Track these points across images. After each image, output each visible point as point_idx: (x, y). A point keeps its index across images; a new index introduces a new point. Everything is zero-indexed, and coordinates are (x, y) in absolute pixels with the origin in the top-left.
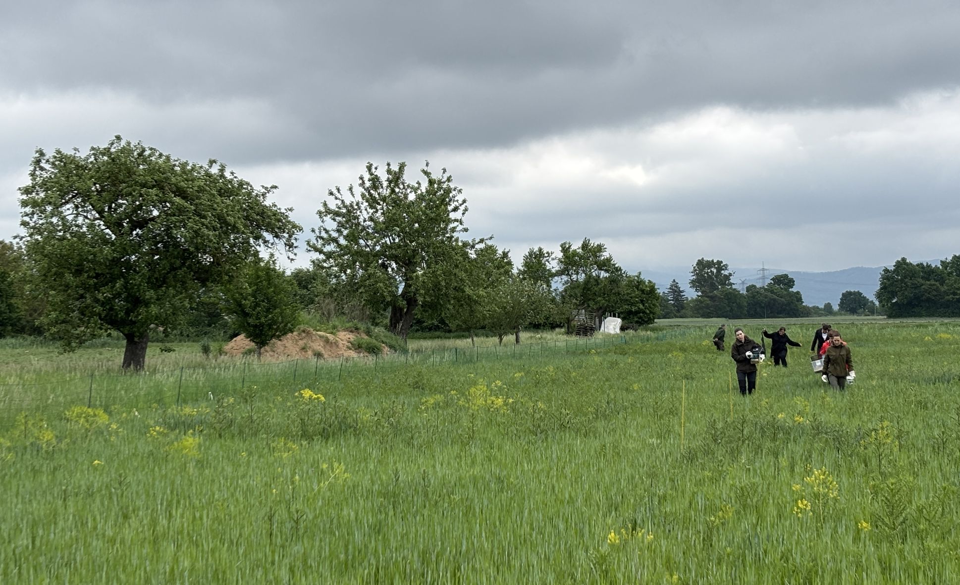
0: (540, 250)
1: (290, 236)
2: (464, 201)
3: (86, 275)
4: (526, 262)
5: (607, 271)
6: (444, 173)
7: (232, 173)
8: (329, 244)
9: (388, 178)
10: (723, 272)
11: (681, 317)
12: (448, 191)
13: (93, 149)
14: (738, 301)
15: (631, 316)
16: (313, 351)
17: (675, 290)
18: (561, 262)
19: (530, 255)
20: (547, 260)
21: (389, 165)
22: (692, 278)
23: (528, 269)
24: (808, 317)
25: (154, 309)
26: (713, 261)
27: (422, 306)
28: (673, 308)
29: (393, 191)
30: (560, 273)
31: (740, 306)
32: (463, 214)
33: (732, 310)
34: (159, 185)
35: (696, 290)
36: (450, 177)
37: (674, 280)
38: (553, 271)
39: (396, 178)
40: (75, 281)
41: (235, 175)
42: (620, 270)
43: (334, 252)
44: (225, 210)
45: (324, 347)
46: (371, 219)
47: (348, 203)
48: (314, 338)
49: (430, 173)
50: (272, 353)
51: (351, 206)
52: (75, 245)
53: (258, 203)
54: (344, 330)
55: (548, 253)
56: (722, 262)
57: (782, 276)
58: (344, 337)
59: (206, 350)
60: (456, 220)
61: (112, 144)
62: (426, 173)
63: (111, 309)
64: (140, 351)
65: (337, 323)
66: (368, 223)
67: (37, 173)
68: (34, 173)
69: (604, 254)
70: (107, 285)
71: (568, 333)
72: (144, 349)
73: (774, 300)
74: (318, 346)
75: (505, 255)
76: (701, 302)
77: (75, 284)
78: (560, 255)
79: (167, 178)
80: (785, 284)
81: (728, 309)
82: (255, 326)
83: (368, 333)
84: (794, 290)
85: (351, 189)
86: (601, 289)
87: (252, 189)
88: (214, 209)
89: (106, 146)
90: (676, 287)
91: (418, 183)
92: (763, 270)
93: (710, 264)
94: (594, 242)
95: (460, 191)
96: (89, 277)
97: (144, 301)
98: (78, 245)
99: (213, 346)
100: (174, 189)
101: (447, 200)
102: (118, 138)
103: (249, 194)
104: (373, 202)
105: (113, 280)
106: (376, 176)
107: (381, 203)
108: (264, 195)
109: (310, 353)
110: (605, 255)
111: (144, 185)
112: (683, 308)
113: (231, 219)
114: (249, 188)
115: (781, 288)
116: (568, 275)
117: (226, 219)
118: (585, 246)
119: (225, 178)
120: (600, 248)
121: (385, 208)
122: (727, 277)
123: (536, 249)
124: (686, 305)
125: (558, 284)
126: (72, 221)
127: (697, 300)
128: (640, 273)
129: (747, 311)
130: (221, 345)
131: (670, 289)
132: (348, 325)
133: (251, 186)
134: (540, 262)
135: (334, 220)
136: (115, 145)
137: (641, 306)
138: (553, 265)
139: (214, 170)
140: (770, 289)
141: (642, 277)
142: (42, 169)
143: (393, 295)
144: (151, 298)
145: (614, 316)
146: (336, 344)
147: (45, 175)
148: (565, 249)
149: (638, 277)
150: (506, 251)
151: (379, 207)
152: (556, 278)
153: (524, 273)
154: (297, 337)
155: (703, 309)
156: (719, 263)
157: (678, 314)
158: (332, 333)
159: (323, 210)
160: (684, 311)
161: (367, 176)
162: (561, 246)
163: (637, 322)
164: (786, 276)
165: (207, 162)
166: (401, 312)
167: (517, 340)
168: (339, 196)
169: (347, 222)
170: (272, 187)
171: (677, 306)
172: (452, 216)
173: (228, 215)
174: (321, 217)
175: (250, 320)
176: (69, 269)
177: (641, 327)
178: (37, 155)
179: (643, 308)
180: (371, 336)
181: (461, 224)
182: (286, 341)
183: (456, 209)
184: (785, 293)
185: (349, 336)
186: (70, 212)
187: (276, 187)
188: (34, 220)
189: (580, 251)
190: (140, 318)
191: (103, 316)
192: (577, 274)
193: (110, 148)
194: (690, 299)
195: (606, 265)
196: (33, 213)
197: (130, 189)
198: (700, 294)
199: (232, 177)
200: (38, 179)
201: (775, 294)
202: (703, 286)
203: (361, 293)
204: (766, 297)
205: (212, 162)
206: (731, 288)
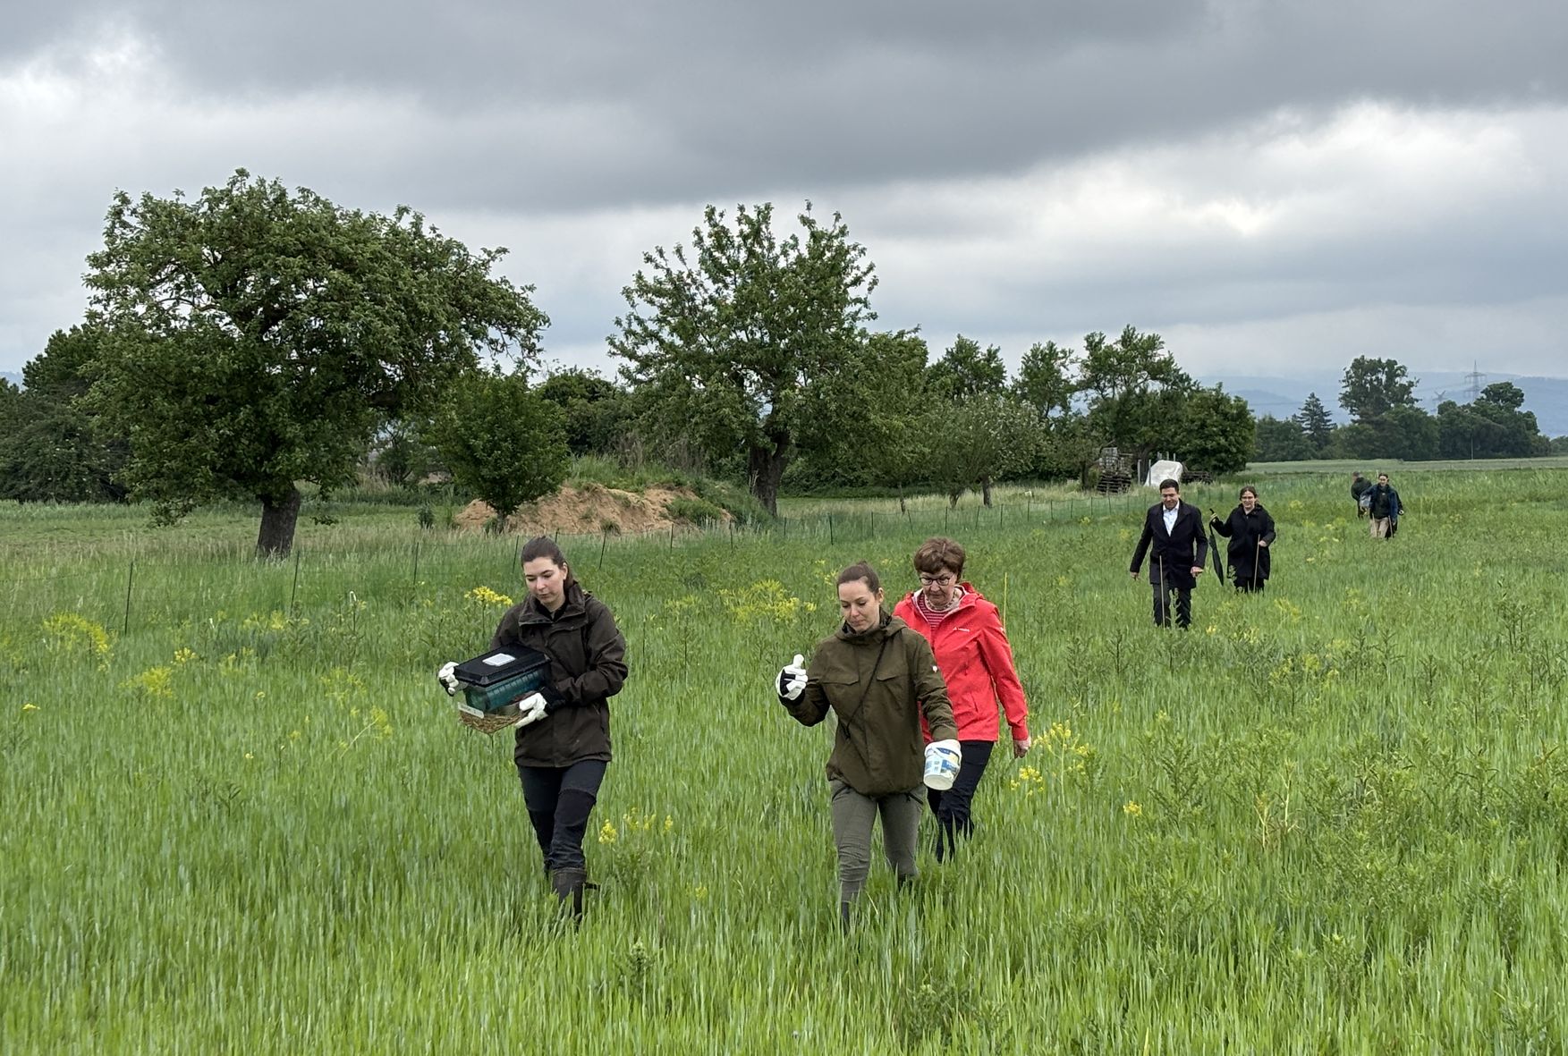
0: (1051, 346)
1: (530, 332)
2: (871, 268)
3: (190, 399)
4: (1027, 367)
5: (1163, 381)
6: (837, 220)
7: (434, 229)
8: (645, 343)
9: (741, 232)
10: (1397, 379)
11: (1323, 458)
12: (842, 252)
13: (206, 191)
14: (1424, 430)
15: (1206, 458)
16: (602, 521)
17: (1315, 411)
18: (1087, 366)
19: (1034, 355)
20: (1063, 364)
21: (742, 209)
22: (1344, 391)
23: (1031, 379)
24: (1546, 455)
25: (301, 456)
26: (1380, 361)
27: (798, 446)
28: (1309, 442)
29: (751, 253)
30: (1084, 385)
31: (1427, 439)
32: (870, 289)
33: (1412, 446)
34: (307, 250)
35: (1352, 411)
36: (845, 227)
37: (1313, 396)
38: (1073, 382)
39: (755, 233)
40: (172, 410)
41: (438, 232)
42: (1188, 379)
43: (655, 356)
44: (415, 290)
45: (622, 515)
46: (713, 301)
47: (675, 273)
48: (604, 500)
49: (814, 222)
50: (531, 525)
51: (680, 278)
52: (171, 350)
53: (477, 279)
54: (658, 487)
55: (1063, 351)
56: (1395, 363)
57: (1501, 386)
58: (657, 498)
59: (426, 519)
60: (858, 301)
61: (234, 183)
62: (806, 221)
63: (233, 454)
64: (285, 523)
65: (645, 475)
66: (709, 307)
67: (117, 232)
68: (113, 232)
69: (1159, 352)
70: (224, 414)
71: (1085, 487)
72: (292, 520)
73: (1488, 427)
74: (611, 513)
75: (992, 355)
76: (1359, 433)
77: (171, 414)
78: (1085, 355)
79: (321, 239)
80: (1507, 400)
81: (1406, 443)
82: (494, 481)
83: (698, 490)
84: (1522, 409)
85: (679, 251)
86: (1146, 413)
87: (467, 255)
88: (398, 289)
89: (224, 186)
90: (1317, 406)
91: (793, 237)
92: (1476, 375)
93: (1375, 366)
94: (1143, 333)
95: (863, 251)
96: (195, 402)
97: (285, 441)
98: (174, 351)
99: (438, 512)
100: (333, 256)
101: (843, 264)
102: (242, 173)
103: (462, 264)
104: (717, 271)
105: (235, 406)
106: (722, 227)
107: (733, 273)
108: (485, 264)
109: (597, 524)
110: (1161, 354)
111: (283, 251)
112: (1327, 442)
113: (424, 306)
114: (462, 252)
115: (1501, 408)
116: (1098, 388)
117: (416, 305)
118: (1127, 340)
119: (421, 236)
120: (1153, 343)
121: (739, 281)
122: (1406, 389)
123: (1044, 345)
124: (1332, 438)
125: (1081, 404)
126: (170, 308)
127: (1350, 429)
128: (1220, 385)
129: (1440, 447)
130: (450, 512)
131: (1306, 409)
132: (664, 478)
133: (465, 250)
134: (1050, 368)
135: (652, 302)
136: (238, 185)
137: (1223, 441)
138: (1072, 372)
139: (405, 224)
140: (1480, 408)
141: (1224, 391)
142: (125, 225)
143: (751, 428)
144: (295, 436)
145: (1171, 459)
146: (642, 509)
147: (130, 235)
148: (1093, 345)
149: (1218, 391)
150: (994, 348)
151: (729, 280)
152: (1077, 393)
153: (1022, 385)
154: (575, 499)
155: (1361, 444)
156: (1391, 364)
157: (1319, 454)
158: (636, 491)
159: (634, 286)
160: (1329, 447)
161: (706, 230)
162: (1087, 339)
163: (1215, 468)
164: (1509, 385)
165: (395, 210)
166: (766, 455)
167: (986, 501)
168: (663, 264)
169: (674, 305)
170: (498, 251)
171: (1317, 440)
172: (853, 293)
173: (421, 298)
174: (628, 297)
175: (485, 472)
176: (163, 389)
177: (1222, 476)
178: (117, 203)
179: (1226, 444)
180: (701, 496)
181: (866, 306)
182: (556, 505)
183: (857, 281)
184: (1507, 414)
185: (664, 496)
186: (167, 296)
187: (505, 251)
188: (109, 309)
189: (1119, 347)
190: (278, 469)
191: (218, 466)
192: (1114, 386)
193: (231, 191)
194: (1339, 427)
195: (1162, 371)
196: (109, 298)
197: (259, 257)
198: (1357, 417)
199: (433, 235)
200: (118, 241)
201: (1490, 416)
202: (1364, 404)
203: (696, 424)
204: (1473, 422)
205: (402, 211)
206: (1411, 408)
